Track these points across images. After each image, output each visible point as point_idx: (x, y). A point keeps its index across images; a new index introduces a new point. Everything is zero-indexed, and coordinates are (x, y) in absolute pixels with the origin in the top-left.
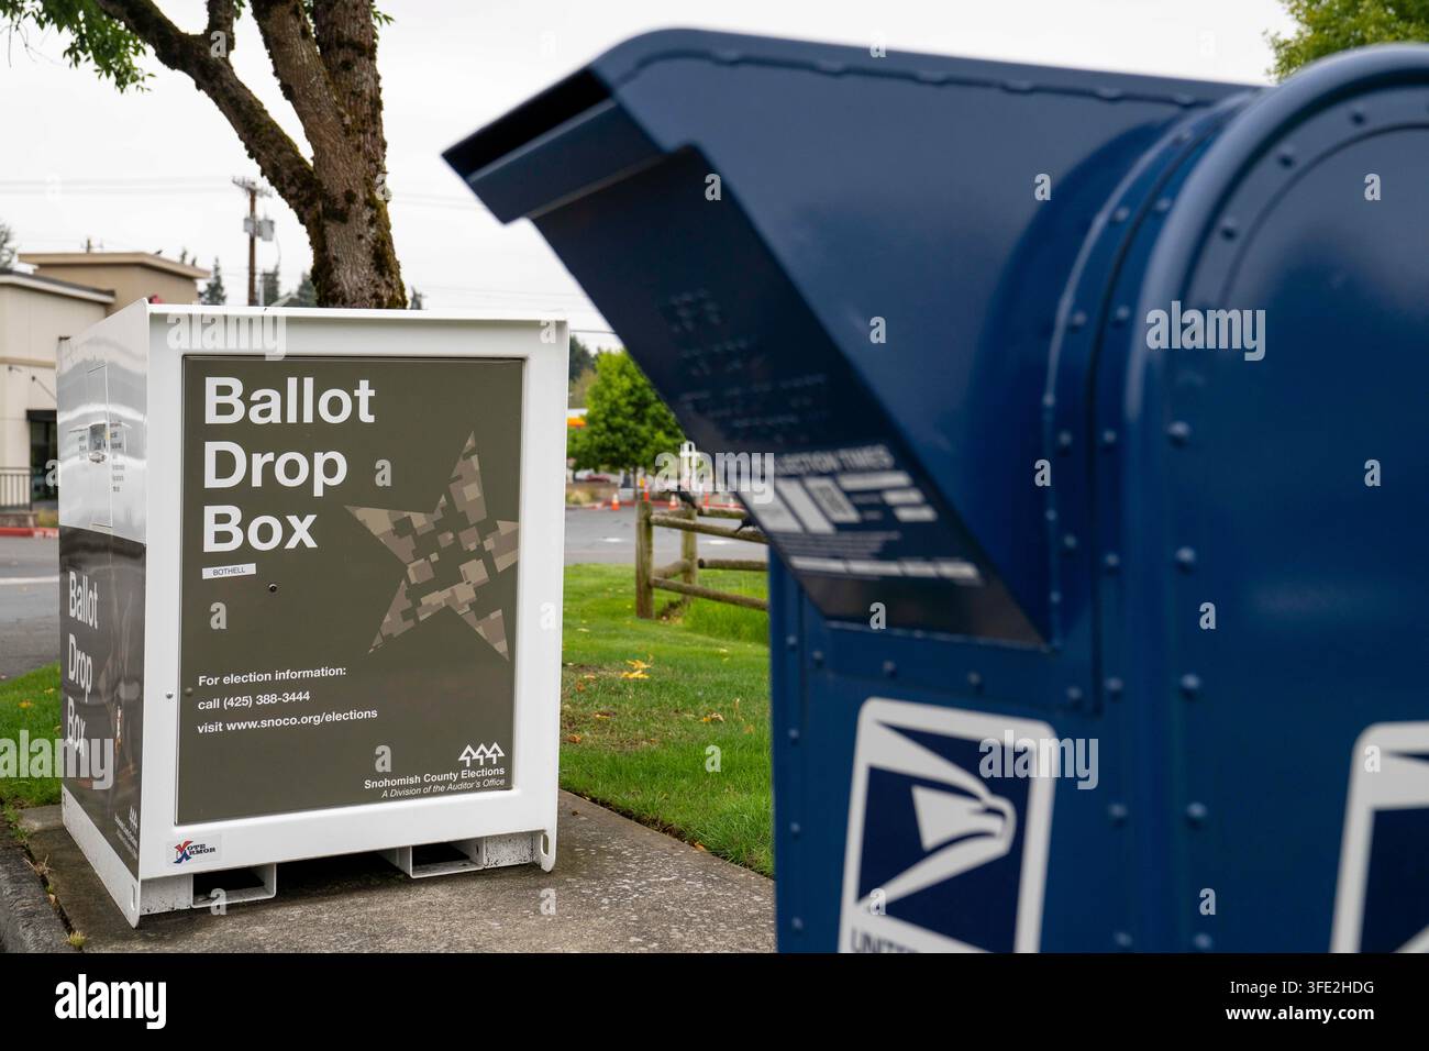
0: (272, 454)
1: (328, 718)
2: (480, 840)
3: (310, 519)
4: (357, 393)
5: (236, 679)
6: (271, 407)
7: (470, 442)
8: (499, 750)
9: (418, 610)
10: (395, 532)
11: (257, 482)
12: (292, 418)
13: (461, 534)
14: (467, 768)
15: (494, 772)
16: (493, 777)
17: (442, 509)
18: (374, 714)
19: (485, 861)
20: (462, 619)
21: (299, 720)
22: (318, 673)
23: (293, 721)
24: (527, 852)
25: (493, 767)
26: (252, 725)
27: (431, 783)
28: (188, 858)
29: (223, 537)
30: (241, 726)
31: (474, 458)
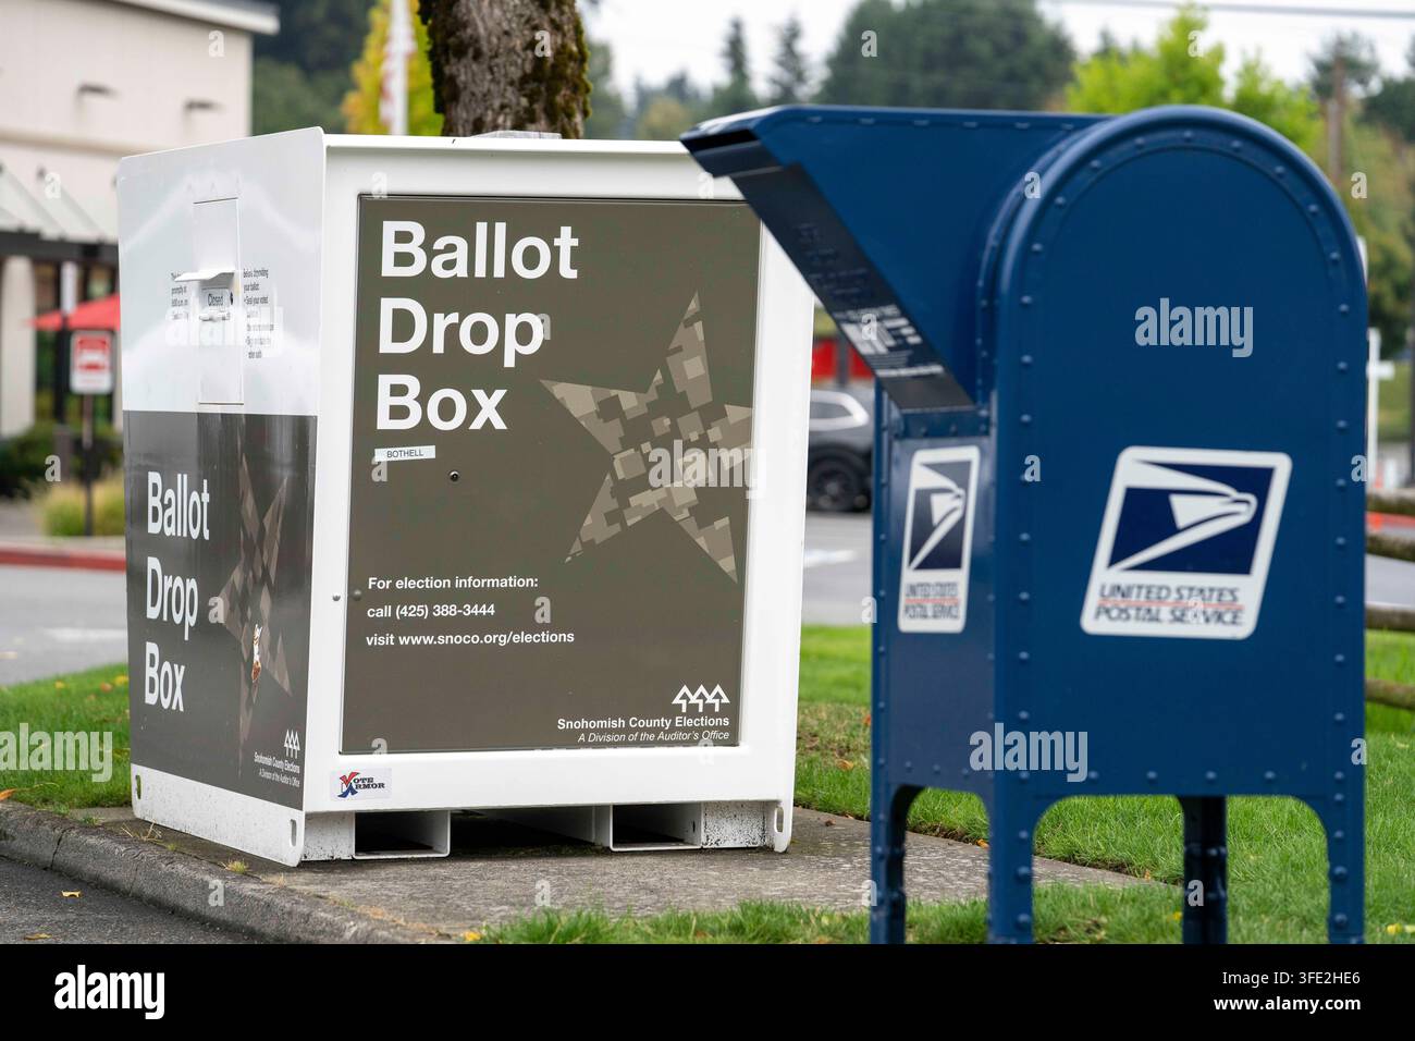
0: (457, 314)
1: (516, 639)
2: (697, 805)
3: (499, 394)
4: (557, 242)
5: (410, 584)
6: (457, 259)
7: (693, 306)
8: (722, 694)
9: (626, 512)
10: (599, 415)
11: (438, 347)
12: (480, 272)
13: (679, 420)
14: (683, 715)
15: (716, 722)
16: (714, 728)
17: (657, 387)
18: (570, 638)
19: (704, 840)
20: (680, 526)
21: (482, 638)
22: (504, 583)
23: (475, 639)
24: (757, 832)
25: (716, 716)
26: (429, 640)
27: (637, 729)
28: (354, 792)
29: (399, 412)
30: (416, 640)
31: (698, 326)
